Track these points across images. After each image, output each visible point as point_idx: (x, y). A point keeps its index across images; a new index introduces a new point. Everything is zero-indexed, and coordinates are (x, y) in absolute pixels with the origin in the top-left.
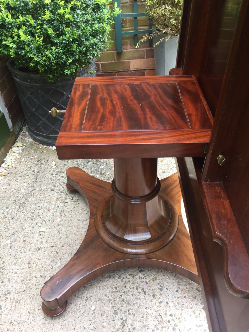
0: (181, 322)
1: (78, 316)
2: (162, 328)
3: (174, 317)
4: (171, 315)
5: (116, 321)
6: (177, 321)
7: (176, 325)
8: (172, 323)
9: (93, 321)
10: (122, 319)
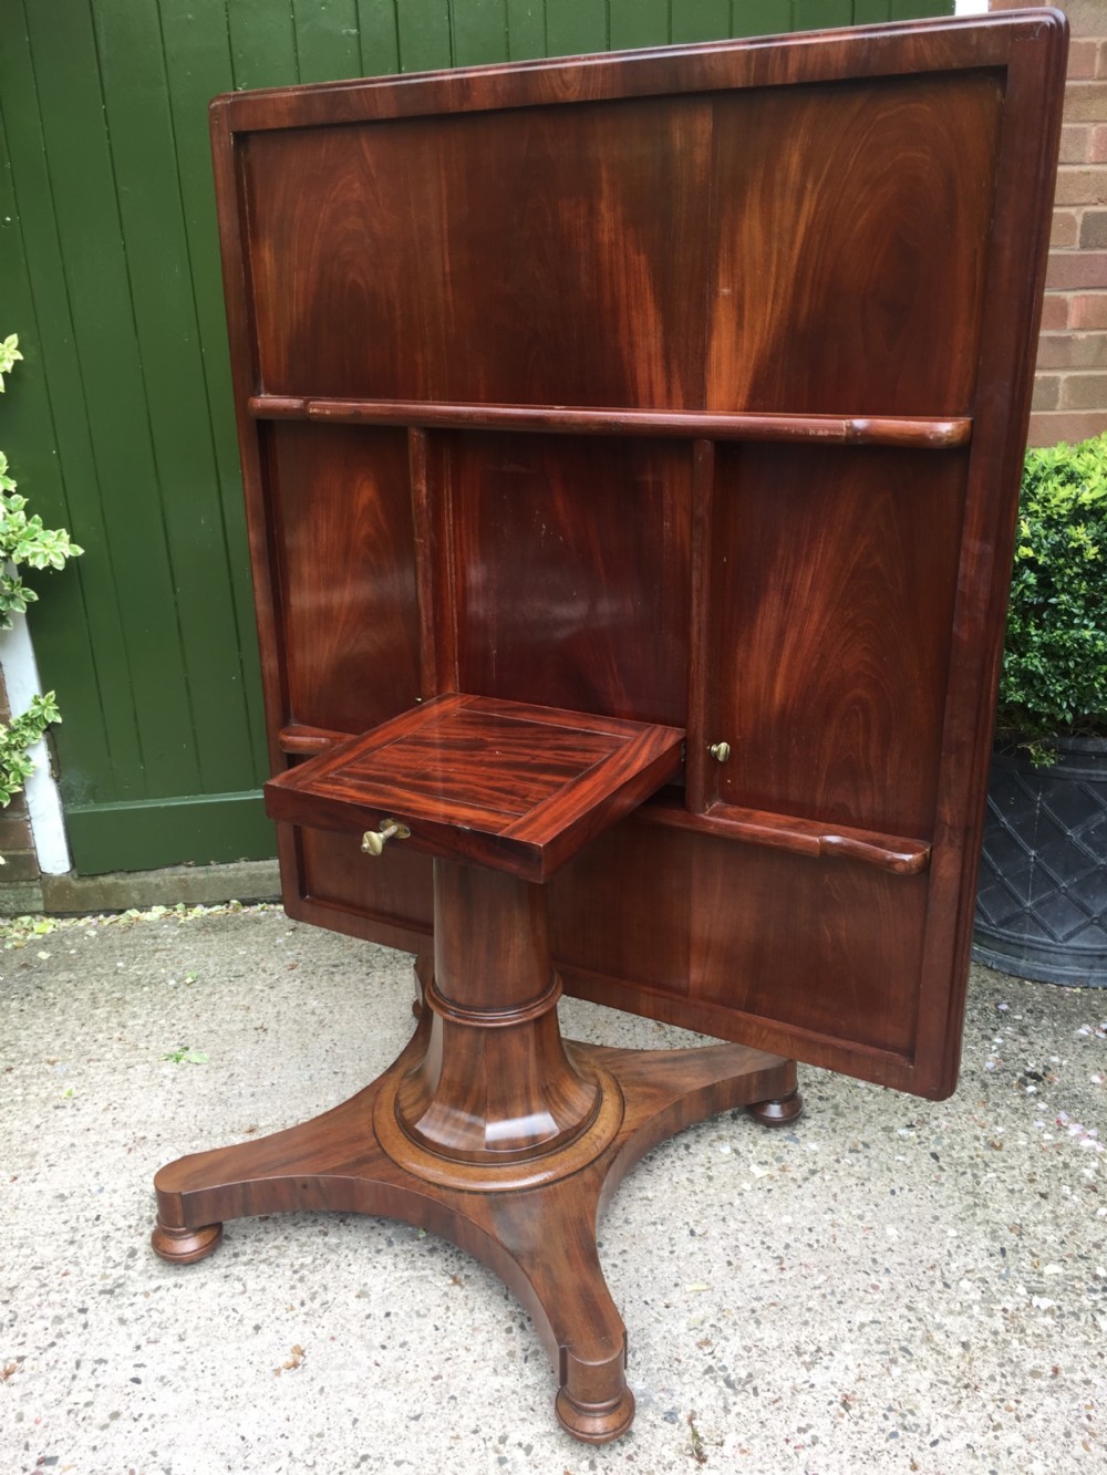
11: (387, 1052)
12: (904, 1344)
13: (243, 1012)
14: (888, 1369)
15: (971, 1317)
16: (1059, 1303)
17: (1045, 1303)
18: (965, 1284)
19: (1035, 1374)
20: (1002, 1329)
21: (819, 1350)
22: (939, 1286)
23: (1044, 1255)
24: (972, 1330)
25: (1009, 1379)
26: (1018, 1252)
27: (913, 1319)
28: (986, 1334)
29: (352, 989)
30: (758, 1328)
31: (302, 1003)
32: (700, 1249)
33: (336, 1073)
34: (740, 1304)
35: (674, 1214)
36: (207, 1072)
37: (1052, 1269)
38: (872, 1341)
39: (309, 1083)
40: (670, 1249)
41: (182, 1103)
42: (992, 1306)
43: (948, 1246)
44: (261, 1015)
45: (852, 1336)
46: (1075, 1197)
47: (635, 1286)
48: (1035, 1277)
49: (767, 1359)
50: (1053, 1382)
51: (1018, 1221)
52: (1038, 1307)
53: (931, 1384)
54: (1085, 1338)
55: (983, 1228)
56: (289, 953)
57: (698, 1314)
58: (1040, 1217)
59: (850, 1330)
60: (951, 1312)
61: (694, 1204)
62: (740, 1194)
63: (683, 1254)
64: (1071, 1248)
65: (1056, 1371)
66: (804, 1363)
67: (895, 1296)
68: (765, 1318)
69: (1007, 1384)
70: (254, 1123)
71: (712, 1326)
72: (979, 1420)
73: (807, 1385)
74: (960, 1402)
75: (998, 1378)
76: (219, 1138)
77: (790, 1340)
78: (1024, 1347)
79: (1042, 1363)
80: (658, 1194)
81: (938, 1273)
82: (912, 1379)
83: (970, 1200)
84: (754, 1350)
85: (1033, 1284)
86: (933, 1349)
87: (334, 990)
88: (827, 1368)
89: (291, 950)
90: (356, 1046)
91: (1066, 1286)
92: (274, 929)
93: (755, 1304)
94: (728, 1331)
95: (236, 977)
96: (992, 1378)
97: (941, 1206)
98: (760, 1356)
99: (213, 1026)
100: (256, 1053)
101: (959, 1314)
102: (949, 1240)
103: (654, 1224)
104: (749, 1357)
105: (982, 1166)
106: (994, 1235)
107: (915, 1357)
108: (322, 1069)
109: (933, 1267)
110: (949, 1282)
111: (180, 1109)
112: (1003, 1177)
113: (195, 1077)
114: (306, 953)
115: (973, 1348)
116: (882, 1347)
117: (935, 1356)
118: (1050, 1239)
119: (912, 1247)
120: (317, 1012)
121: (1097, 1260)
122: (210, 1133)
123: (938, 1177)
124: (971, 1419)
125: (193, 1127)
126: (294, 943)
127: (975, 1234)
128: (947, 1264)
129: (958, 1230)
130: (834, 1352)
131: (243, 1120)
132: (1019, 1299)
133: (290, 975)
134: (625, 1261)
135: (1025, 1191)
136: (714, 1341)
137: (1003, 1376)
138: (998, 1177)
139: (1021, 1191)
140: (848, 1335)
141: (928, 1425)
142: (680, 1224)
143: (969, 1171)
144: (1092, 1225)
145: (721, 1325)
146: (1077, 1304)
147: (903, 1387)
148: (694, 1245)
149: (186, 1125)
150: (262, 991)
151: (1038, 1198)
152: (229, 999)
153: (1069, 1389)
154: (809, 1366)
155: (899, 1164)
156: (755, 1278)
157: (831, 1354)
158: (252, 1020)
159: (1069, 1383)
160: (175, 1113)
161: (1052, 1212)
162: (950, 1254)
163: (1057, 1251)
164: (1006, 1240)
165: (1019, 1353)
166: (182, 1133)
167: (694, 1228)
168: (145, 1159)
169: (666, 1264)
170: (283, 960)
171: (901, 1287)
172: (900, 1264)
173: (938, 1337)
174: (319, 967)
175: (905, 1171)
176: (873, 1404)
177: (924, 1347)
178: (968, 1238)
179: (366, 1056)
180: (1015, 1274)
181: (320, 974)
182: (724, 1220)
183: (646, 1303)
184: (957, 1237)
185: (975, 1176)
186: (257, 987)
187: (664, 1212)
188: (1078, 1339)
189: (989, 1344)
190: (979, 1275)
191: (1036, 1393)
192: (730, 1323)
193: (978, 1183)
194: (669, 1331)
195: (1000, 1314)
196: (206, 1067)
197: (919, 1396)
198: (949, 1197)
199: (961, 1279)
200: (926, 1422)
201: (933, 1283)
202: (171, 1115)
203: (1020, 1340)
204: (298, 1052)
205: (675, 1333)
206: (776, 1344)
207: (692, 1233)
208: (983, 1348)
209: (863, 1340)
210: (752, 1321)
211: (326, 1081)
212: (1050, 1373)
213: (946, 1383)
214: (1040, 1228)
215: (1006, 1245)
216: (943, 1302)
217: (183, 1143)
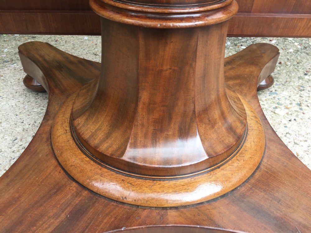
1: (35, 110)
11: (18, 113)
62: (286, 127)
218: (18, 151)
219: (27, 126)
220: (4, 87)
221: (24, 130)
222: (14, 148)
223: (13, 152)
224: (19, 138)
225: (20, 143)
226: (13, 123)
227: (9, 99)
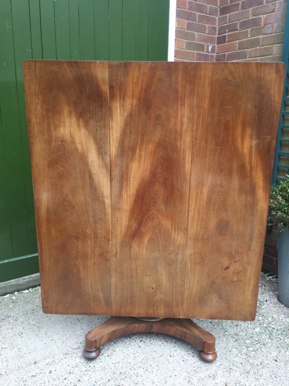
0: (93, 372)
1: (71, 330)
2: (84, 365)
3: (94, 368)
4: (94, 366)
5: (76, 345)
6: (92, 370)
7: (89, 371)
8: (90, 369)
9: (71, 336)
10: (79, 347)
11: (63, 331)
12: (230, 367)
13: (11, 330)
14: (230, 374)
15: (239, 357)
16: (253, 348)
17: (251, 349)
18: (233, 350)
19: (257, 365)
20: (246, 358)
21: (214, 375)
22: (229, 352)
23: (244, 339)
24: (241, 360)
25: (254, 368)
26: (239, 340)
27: (228, 361)
28: (244, 360)
29: (42, 316)
30: (198, 374)
31: (29, 323)
32: (175, 359)
33: (52, 340)
34: (191, 370)
35: (164, 353)
36: (10, 350)
37: (248, 341)
38: (223, 369)
39: (45, 345)
40: (168, 361)
41: (8, 361)
42: (241, 353)
43: (225, 342)
44: (18, 329)
45: (219, 369)
46: (243, 324)
47: (165, 373)
48: (245, 344)
49: (204, 381)
50: (262, 366)
51: (235, 333)
52: (250, 350)
53: (240, 374)
54: (262, 354)
55: (230, 336)
56: (16, 309)
57: (183, 376)
58: (239, 331)
59: (217, 368)
60: (234, 357)
61: (167, 349)
63: (172, 362)
64: (248, 336)
65: (261, 363)
66: (212, 379)
67: (221, 357)
68: (198, 371)
69: (254, 369)
70: (35, 361)
71: (188, 377)
72: (254, 379)
73: (216, 384)
74: (248, 377)
75: (251, 368)
76: (26, 368)
77: (206, 374)
78: (252, 360)
79: (258, 362)
80: (157, 349)
81: (227, 349)
82: (236, 374)
83: (224, 331)
84: (200, 379)
85: (246, 346)
86: (236, 367)
87: (37, 317)
88: (218, 378)
89: (16, 308)
90: (53, 331)
91: (252, 344)
92: (6, 304)
93: (194, 369)
94: (192, 377)
95: (2, 320)
96: (250, 369)
97: (219, 334)
98: (202, 381)
99: (4, 336)
100: (23, 340)
101: (236, 357)
102: (225, 341)
103: (161, 356)
104: (200, 382)
105: (221, 322)
106: (232, 337)
107: (233, 370)
108: (47, 340)
109: (225, 348)
110: (230, 350)
111: (8, 363)
112: (227, 323)
113: (7, 352)
114: (21, 309)
115: (243, 364)
116: (226, 370)
117: (237, 368)
118: (243, 335)
119: (219, 345)
120: (35, 324)
121: (254, 337)
122: (22, 367)
123: (214, 327)
124: (252, 379)
125: (16, 367)
126: (16, 306)
127: (229, 338)
128: (228, 346)
129: (225, 338)
130: (217, 374)
131: (31, 361)
132: (245, 350)
133: (20, 316)
134: (159, 368)
135: (233, 326)
136: (191, 381)
137: (252, 368)
138: (226, 324)
139: (232, 326)
140: (218, 369)
141: (245, 384)
142: (167, 355)
143: (219, 324)
144: (249, 330)
145: (190, 376)
146: (256, 348)
147: (235, 377)
148: (173, 359)
149: (13, 367)
150: (13, 322)
151: (236, 327)
152: (4, 327)
153: (266, 366)
154: (214, 379)
155: (205, 326)
156: (191, 362)
157: (217, 375)
158: (15, 331)
159: (265, 365)
160: (7, 364)
161: (240, 329)
162: (227, 344)
163: (246, 337)
164: (235, 337)
165: (252, 362)
166: (13, 370)
167: (170, 355)
168: (6, 380)
169: (169, 366)
170: (15, 312)
171: (222, 355)
172: (219, 349)
173: (235, 363)
174: (28, 311)
175: (207, 328)
176: (232, 383)
177: (234, 367)
178: (228, 339)
179: (58, 333)
180: (241, 344)
181: (29, 314)
182: (176, 351)
183: (170, 376)
184: (226, 340)
185: (221, 325)
186: (11, 321)
187: (161, 353)
188: (261, 355)
189: (245, 361)
190: (235, 347)
191: (260, 369)
192: (192, 375)
193: (223, 327)
194: (179, 382)
195: (244, 354)
196: (9, 348)
197: (239, 378)
198: (219, 331)
199: (232, 349)
200: (244, 383)
201: (227, 352)
202: (6, 365)
203: (251, 359)
204: (36, 337)
205: (181, 382)
206: (204, 376)
207: (171, 356)
208: (245, 363)
209: (221, 369)
210: (196, 373)
211: (50, 343)
212: (260, 364)
213: (243, 373)
214: (240, 333)
215: (236, 339)
216: (232, 355)
217: (15, 372)
218: (65, 347)
219: (68, 337)
220: (56, 317)
221: (66, 339)
222: (63, 346)
223: (63, 347)
224: (65, 341)
225: (66, 344)
226: (62, 335)
227: (59, 324)
